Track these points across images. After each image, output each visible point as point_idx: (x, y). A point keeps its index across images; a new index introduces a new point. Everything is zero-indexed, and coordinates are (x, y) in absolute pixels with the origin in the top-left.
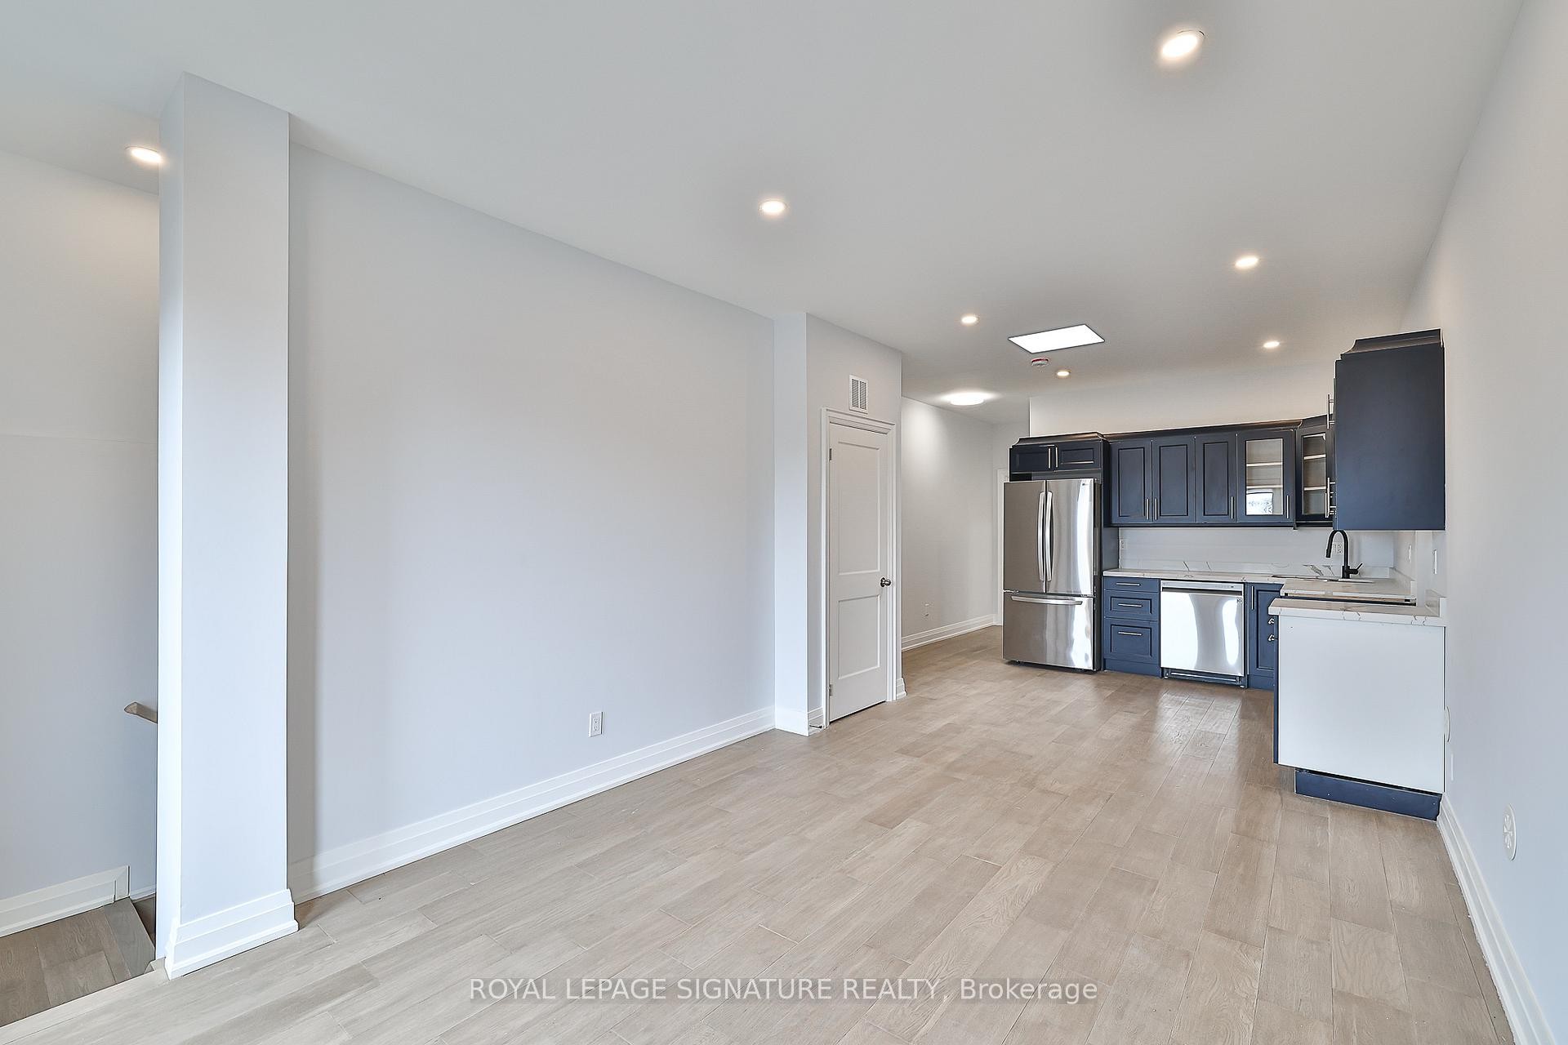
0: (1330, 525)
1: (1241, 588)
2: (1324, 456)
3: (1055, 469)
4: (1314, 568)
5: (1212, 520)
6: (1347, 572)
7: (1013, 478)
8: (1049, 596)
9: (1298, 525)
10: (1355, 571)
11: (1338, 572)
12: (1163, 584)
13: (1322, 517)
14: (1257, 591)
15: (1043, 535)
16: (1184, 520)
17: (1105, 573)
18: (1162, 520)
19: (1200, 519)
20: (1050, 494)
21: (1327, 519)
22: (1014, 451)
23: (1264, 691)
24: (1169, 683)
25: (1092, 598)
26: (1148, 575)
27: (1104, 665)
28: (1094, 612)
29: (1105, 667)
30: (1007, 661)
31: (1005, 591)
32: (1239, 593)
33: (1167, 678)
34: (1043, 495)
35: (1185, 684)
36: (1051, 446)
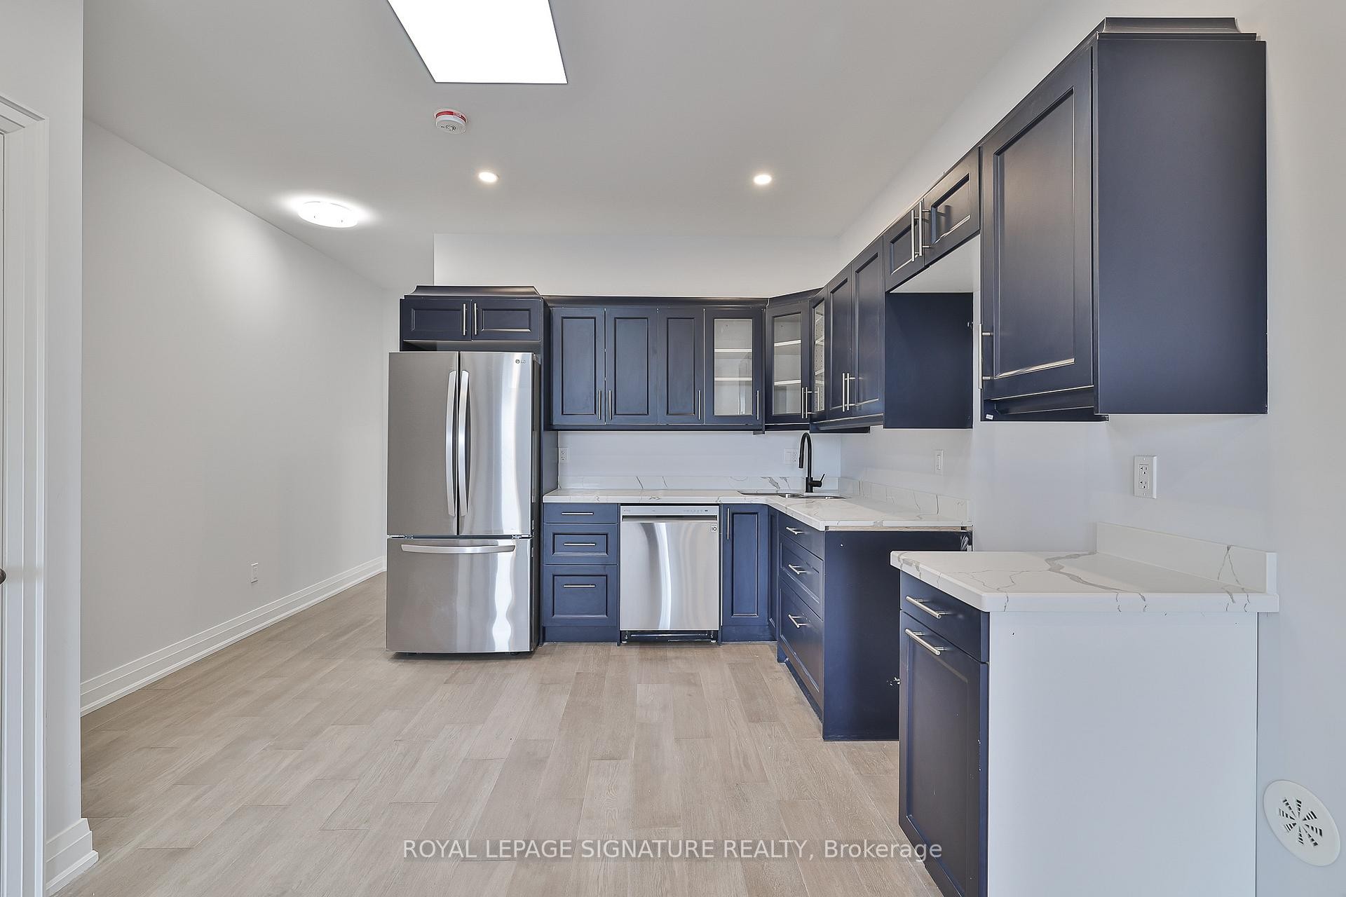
1: (715, 511)
3: (473, 337)
4: (771, 481)
5: (676, 421)
6: (811, 484)
8: (462, 541)
9: (768, 428)
10: (819, 484)
12: (624, 511)
13: (796, 418)
14: (733, 514)
15: (453, 440)
16: (643, 421)
17: (546, 500)
18: (619, 420)
19: (663, 420)
20: (465, 375)
21: (805, 420)
23: (738, 644)
24: (632, 654)
25: (529, 540)
26: (604, 499)
27: (544, 641)
28: (531, 558)
29: (545, 644)
30: (393, 653)
31: (389, 537)
32: (714, 517)
33: (625, 644)
34: (454, 375)
35: (651, 652)
36: (469, 302)
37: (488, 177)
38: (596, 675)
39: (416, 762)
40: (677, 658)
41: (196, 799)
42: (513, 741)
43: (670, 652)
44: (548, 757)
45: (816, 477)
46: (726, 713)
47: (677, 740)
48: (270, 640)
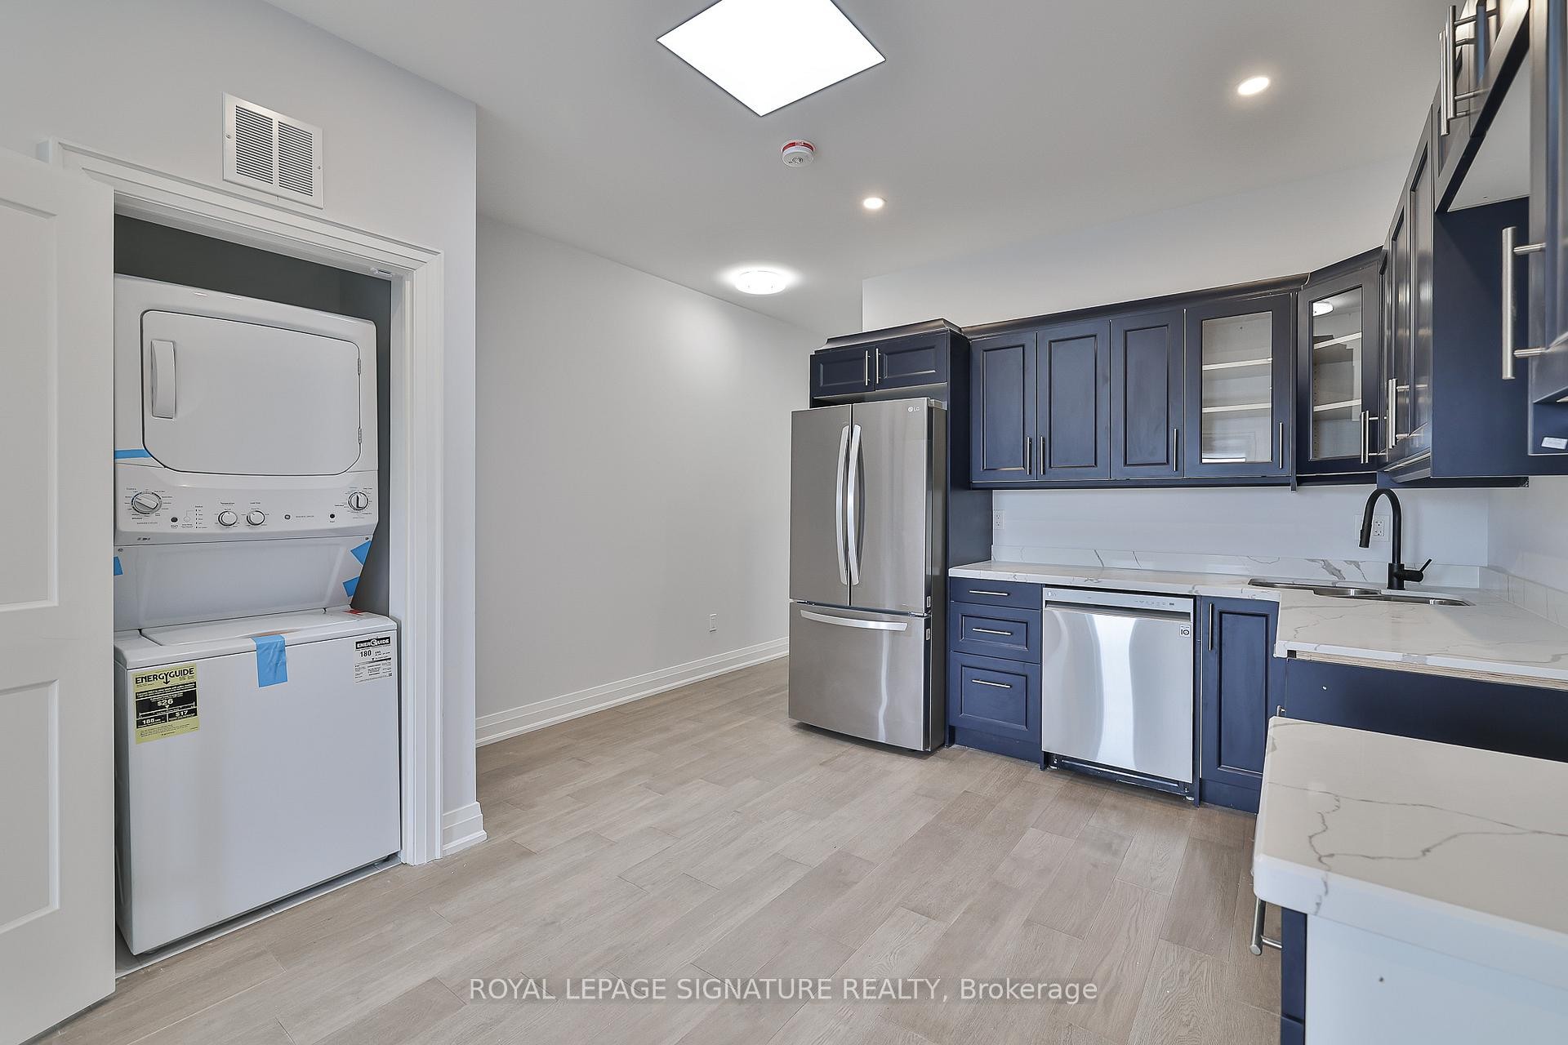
0: (1370, 479)
1: (1187, 606)
2: (1359, 335)
3: (874, 387)
4: (1327, 566)
5: (1138, 474)
6: (1399, 576)
7: (814, 403)
8: (853, 614)
9: (1301, 481)
10: (1417, 576)
11: (1378, 577)
12: (1048, 595)
13: (1352, 463)
14: (1221, 613)
15: (843, 501)
16: (1089, 475)
17: (953, 572)
18: (1053, 476)
19: (1119, 472)
20: (857, 429)
21: (1365, 467)
22: (818, 359)
23: (1231, 813)
24: (1052, 784)
25: (923, 619)
26: (1021, 577)
27: (952, 741)
28: (927, 643)
29: (955, 746)
30: (796, 722)
31: (792, 601)
32: (1185, 615)
33: (1053, 771)
34: (846, 430)
35: (1081, 789)
36: (871, 347)
37: (873, 203)
38: (986, 800)
39: (736, 839)
40: (1114, 807)
41: (568, 813)
42: (837, 849)
43: (1109, 797)
44: (856, 883)
45: (1408, 562)
46: (1132, 911)
47: (1028, 923)
48: (718, 686)
